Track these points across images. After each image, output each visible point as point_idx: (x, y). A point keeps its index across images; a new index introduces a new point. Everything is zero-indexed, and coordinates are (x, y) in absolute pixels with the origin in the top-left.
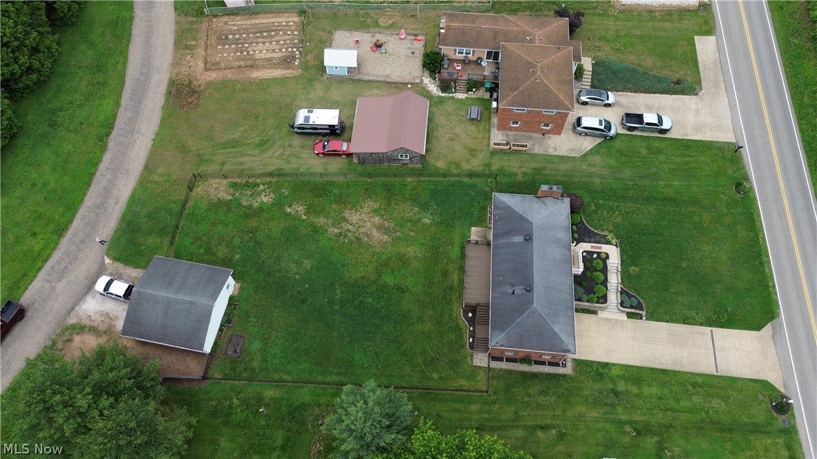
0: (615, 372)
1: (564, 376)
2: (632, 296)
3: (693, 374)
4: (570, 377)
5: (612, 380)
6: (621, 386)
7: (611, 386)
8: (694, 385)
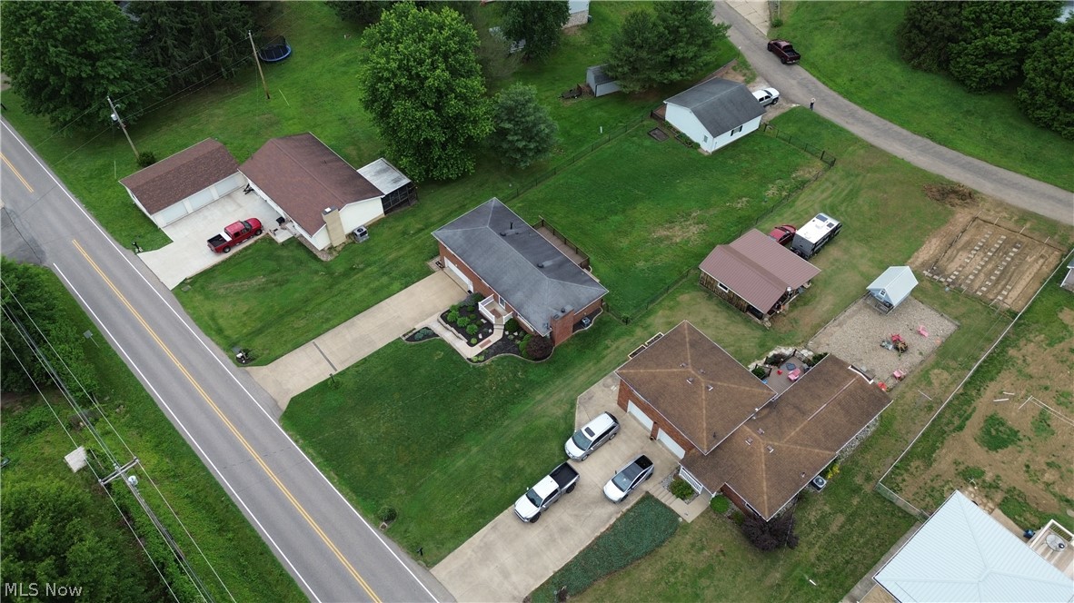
0: (396, 285)
1: (432, 258)
2: (423, 338)
3: (334, 327)
4: (426, 260)
5: (394, 279)
6: (385, 280)
7: (393, 275)
8: (328, 320)
